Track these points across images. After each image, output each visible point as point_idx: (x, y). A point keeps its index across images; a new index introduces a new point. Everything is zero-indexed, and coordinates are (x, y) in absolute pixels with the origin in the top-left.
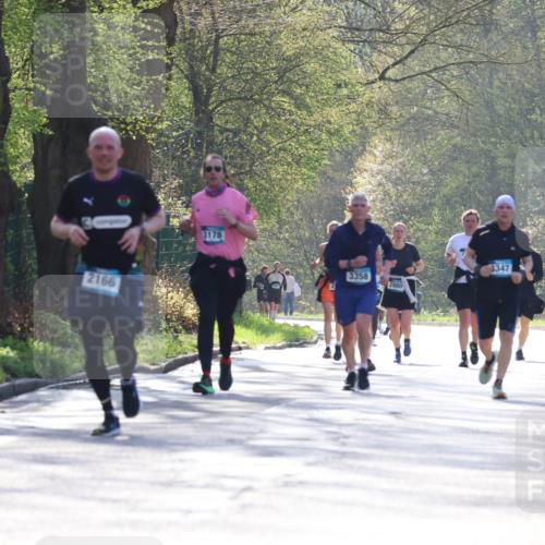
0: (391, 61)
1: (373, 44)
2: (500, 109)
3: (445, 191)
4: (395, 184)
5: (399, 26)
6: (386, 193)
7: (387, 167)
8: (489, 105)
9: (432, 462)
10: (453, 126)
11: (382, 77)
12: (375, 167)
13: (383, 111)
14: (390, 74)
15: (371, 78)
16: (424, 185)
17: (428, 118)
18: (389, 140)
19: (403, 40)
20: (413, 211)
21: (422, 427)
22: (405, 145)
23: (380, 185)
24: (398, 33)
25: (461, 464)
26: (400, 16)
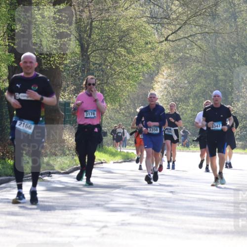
0: (170, 32)
1: (162, 25)
2: (220, 53)
3: (195, 91)
4: (172, 88)
5: (174, 16)
6: (168, 92)
7: (168, 80)
8: (215, 52)
9: (188, 214)
10: (198, 62)
11: (166, 40)
12: (164, 80)
13: (167, 55)
14: (170, 38)
15: (161, 40)
16: (186, 88)
17: (187, 58)
18: (170, 68)
19: (176, 23)
20: (180, 100)
21: (184, 198)
22: (177, 71)
23: (165, 88)
24: (174, 19)
25: (202, 215)
26: (175, 12)
